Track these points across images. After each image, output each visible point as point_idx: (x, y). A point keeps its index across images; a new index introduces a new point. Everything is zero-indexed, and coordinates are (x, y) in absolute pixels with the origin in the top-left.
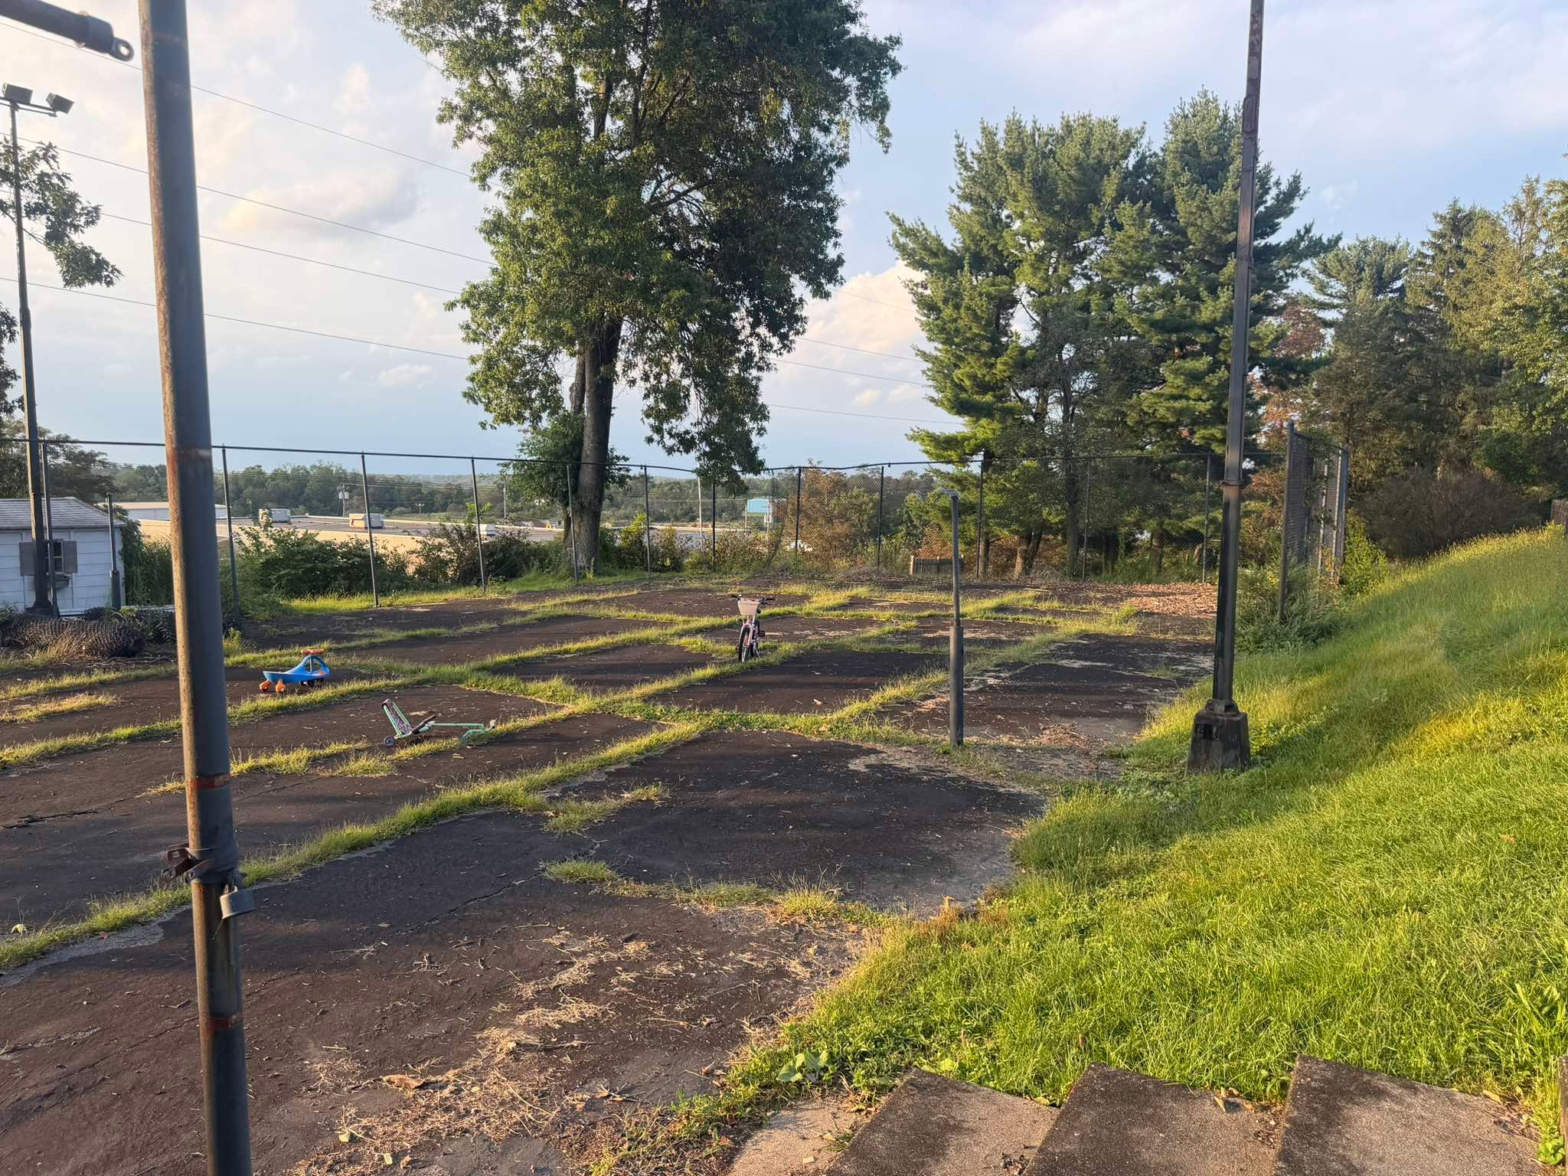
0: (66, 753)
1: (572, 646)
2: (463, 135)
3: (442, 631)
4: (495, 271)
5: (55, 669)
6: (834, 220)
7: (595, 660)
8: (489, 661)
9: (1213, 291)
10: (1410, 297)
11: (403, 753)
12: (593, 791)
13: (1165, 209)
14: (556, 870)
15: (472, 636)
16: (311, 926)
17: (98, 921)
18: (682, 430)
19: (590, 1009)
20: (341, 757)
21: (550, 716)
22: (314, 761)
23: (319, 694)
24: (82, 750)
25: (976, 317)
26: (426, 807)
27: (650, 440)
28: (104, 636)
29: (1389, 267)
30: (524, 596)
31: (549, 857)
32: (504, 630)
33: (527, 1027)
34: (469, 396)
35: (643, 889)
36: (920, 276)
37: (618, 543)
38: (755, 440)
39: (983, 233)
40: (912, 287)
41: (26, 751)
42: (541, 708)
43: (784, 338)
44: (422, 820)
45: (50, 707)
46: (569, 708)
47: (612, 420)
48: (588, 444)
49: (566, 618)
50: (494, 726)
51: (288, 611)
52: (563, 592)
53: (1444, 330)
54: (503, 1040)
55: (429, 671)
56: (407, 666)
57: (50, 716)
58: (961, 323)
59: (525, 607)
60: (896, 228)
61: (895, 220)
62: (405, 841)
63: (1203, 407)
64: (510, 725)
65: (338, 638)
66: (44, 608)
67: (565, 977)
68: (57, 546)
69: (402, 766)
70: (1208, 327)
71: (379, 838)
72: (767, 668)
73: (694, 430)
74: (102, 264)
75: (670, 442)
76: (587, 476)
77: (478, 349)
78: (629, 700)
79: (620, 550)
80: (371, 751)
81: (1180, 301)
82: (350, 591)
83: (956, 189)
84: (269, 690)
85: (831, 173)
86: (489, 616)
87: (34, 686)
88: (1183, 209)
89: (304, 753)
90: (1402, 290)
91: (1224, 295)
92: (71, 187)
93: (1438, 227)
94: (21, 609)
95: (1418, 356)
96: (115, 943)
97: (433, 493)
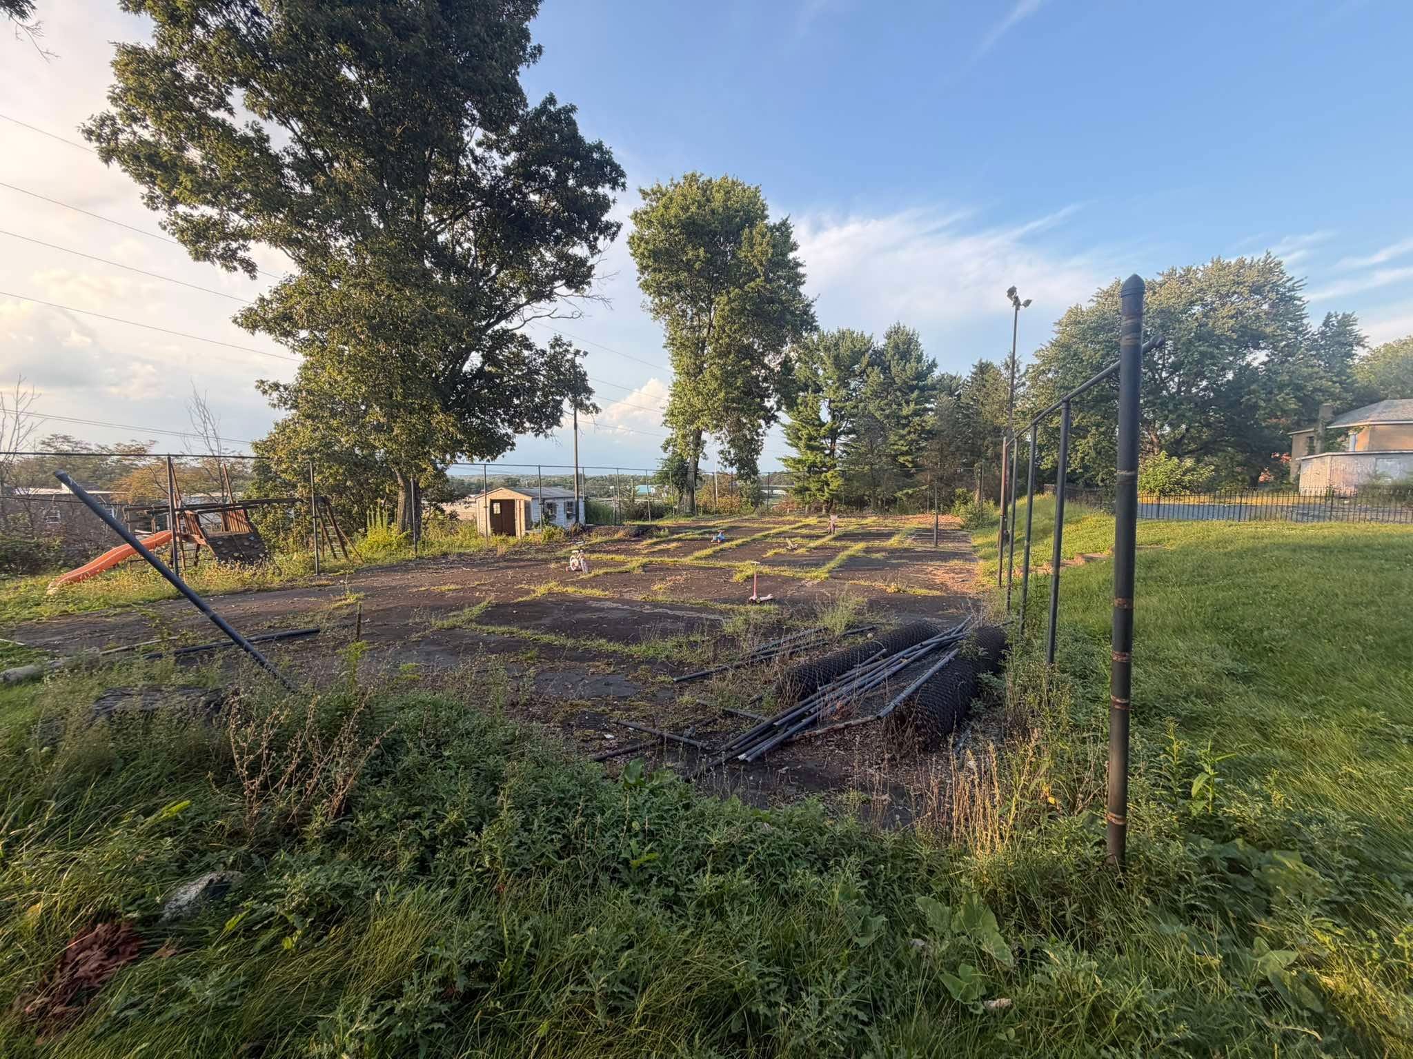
9: (908, 403)
10: (963, 399)
13: (886, 369)
29: (954, 386)
53: (979, 414)
63: (904, 449)
70: (906, 417)
81: (894, 406)
88: (894, 370)
90: (959, 395)
91: (912, 406)
93: (974, 370)
95: (968, 425)
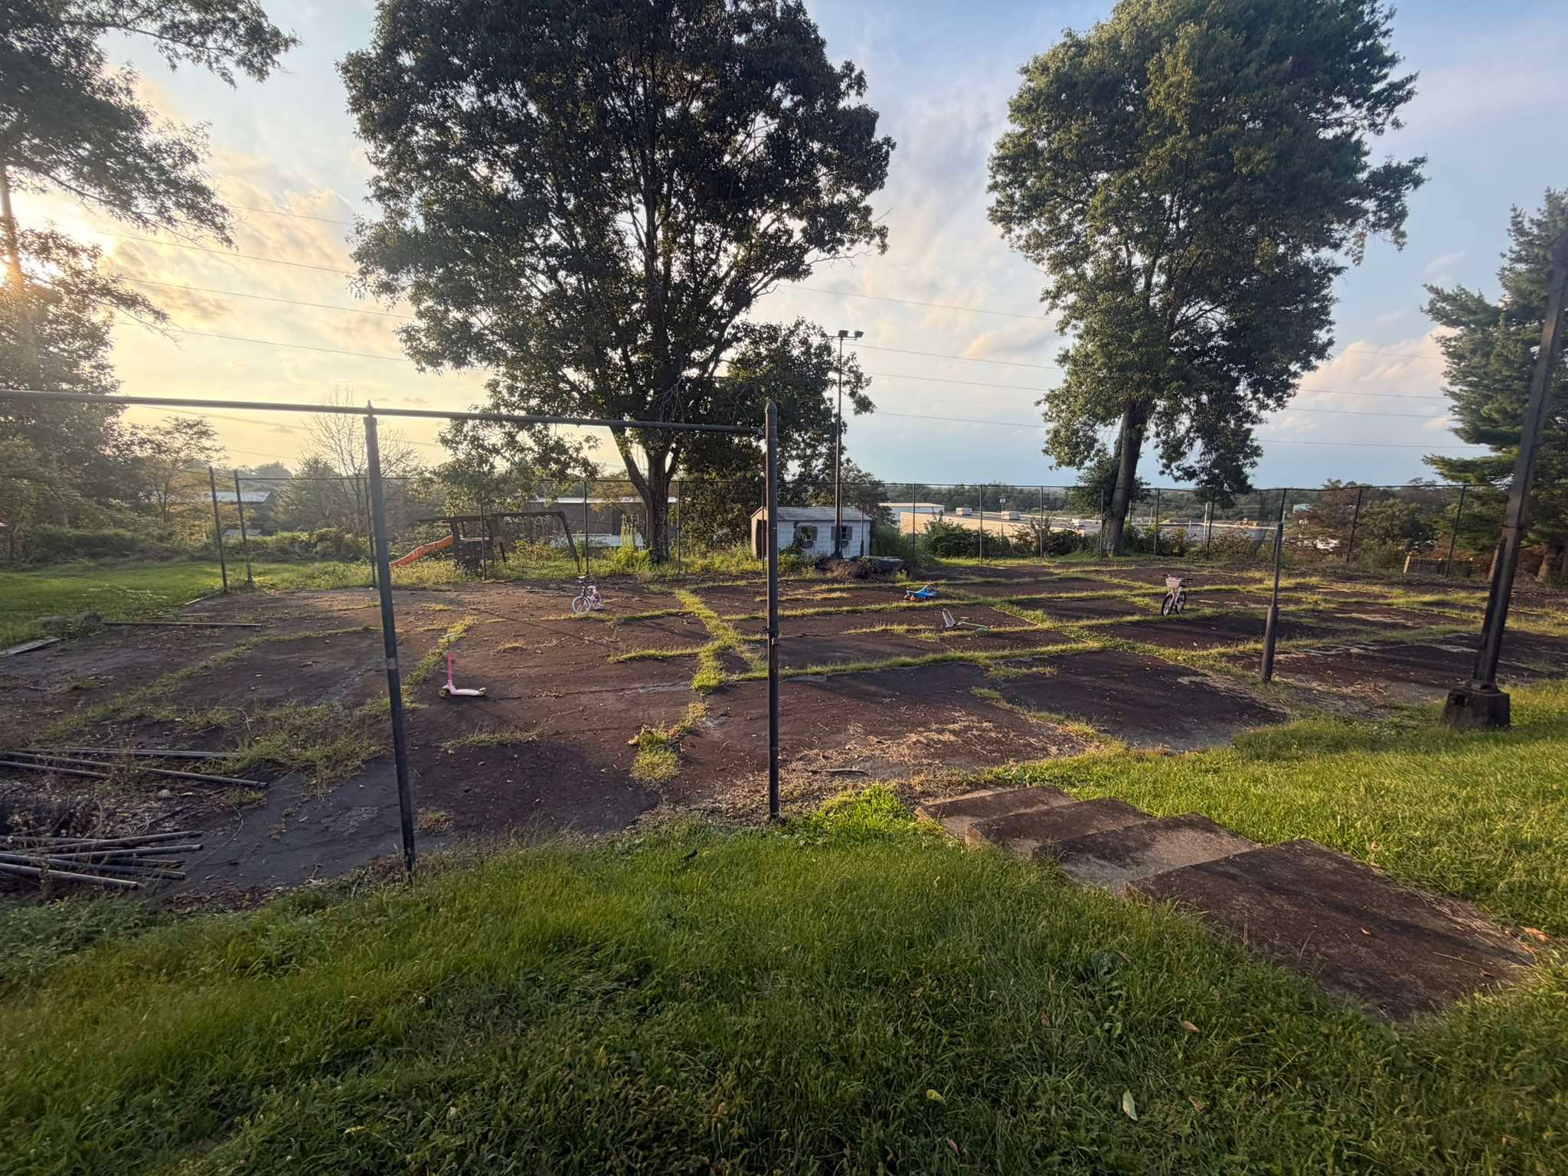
0: (825, 614)
1: (1064, 595)
2: (1053, 306)
3: (1003, 580)
4: (1066, 381)
5: (834, 580)
6: (1328, 314)
7: (1074, 604)
8: (1014, 597)
11: (946, 634)
12: (1020, 664)
14: (976, 691)
15: (1018, 584)
16: (873, 688)
17: (809, 671)
18: (1187, 465)
19: (952, 738)
20: (919, 631)
21: (1026, 628)
22: (908, 631)
23: (926, 603)
24: (830, 613)
25: (1508, 362)
26: (939, 656)
27: (1162, 473)
28: (854, 569)
30: (1062, 566)
31: (977, 686)
32: (1037, 582)
33: (926, 738)
34: (1046, 451)
35: (1008, 706)
36: (1454, 332)
37: (1142, 536)
38: (1247, 470)
39: (1531, 288)
40: (1444, 341)
41: (811, 611)
42: (1024, 623)
43: (1279, 400)
44: (935, 661)
45: (826, 595)
46: (1040, 626)
47: (1140, 461)
48: (1121, 476)
49: (1078, 579)
50: (993, 629)
51: (937, 563)
52: (1089, 564)
54: (914, 737)
55: (982, 599)
56: (973, 595)
57: (825, 599)
58: (1491, 368)
59: (1058, 571)
60: (1433, 296)
61: (1432, 289)
62: (924, 668)
64: (1002, 629)
65: (950, 579)
66: (838, 555)
67: (951, 727)
68: (844, 529)
69: (943, 639)
71: (915, 664)
72: (1180, 621)
73: (1196, 466)
74: (870, 403)
75: (1178, 474)
76: (1118, 496)
77: (1052, 426)
78: (1073, 627)
79: (1142, 540)
80: (931, 630)
82: (971, 556)
83: (1509, 254)
84: (908, 599)
85: (1330, 280)
86: (1030, 574)
87: (824, 587)
89: (906, 627)
92: (861, 370)
94: (829, 554)
96: (811, 678)
97: (1056, 500)
